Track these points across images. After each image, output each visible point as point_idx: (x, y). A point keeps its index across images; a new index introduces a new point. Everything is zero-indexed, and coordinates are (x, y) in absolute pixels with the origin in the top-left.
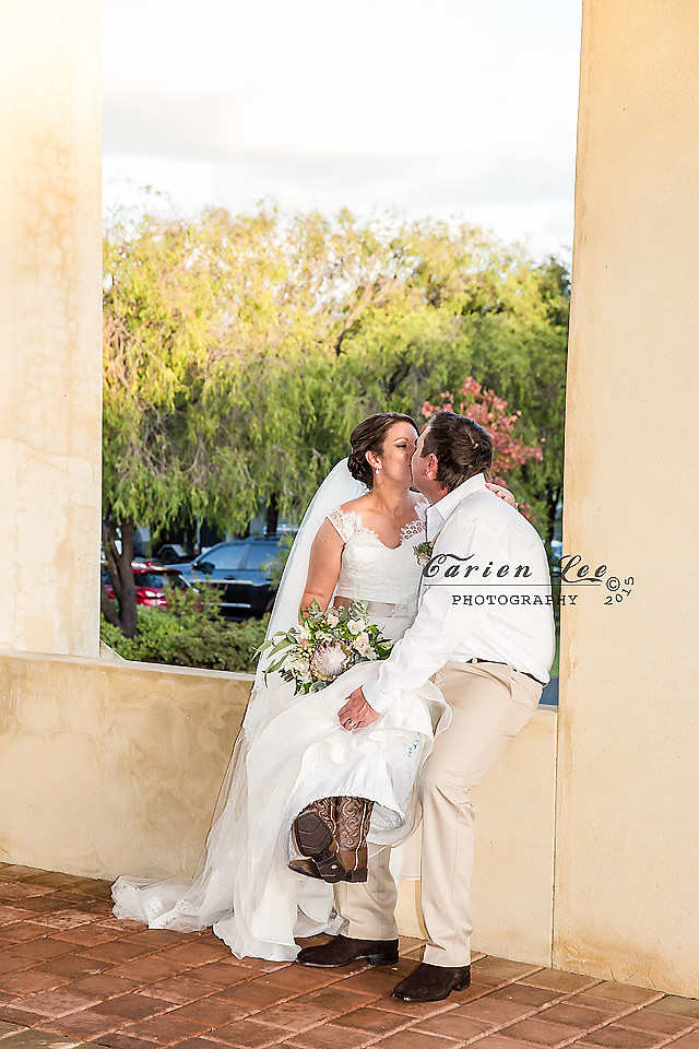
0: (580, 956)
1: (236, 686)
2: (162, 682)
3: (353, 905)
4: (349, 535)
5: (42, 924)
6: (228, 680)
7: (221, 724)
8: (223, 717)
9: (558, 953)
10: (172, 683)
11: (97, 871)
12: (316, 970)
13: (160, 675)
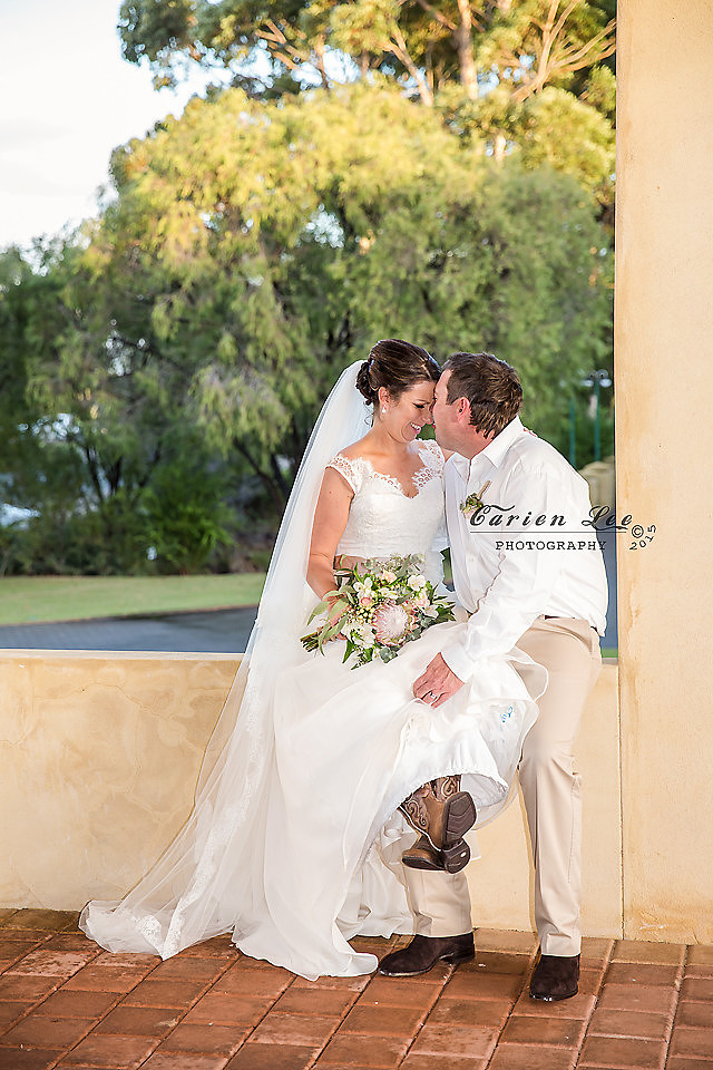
0: (656, 922)
1: (208, 668)
2: (105, 670)
3: (432, 899)
4: (359, 483)
5: (31, 974)
6: (195, 662)
7: (189, 713)
8: (191, 704)
9: (630, 923)
10: (120, 671)
11: (21, 899)
12: (408, 980)
13: (103, 663)
